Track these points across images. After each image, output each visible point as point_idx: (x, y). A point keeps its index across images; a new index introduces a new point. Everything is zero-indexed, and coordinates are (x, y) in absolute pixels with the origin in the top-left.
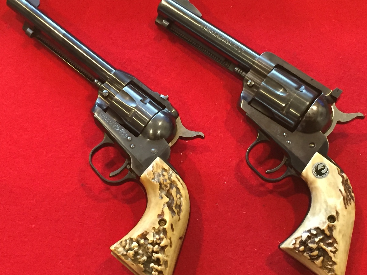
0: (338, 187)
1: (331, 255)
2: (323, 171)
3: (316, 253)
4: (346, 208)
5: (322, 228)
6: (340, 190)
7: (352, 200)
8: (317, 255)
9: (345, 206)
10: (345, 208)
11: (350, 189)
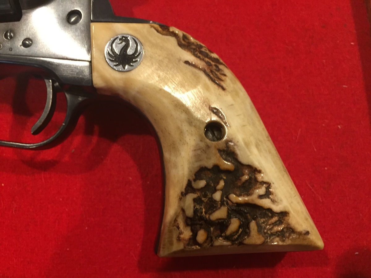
0: (180, 60)
1: (266, 203)
2: (130, 51)
3: (234, 224)
4: (224, 89)
5: (209, 164)
6: (187, 62)
7: (221, 67)
8: (240, 227)
9: (219, 85)
10: (221, 90)
11: (203, 50)
